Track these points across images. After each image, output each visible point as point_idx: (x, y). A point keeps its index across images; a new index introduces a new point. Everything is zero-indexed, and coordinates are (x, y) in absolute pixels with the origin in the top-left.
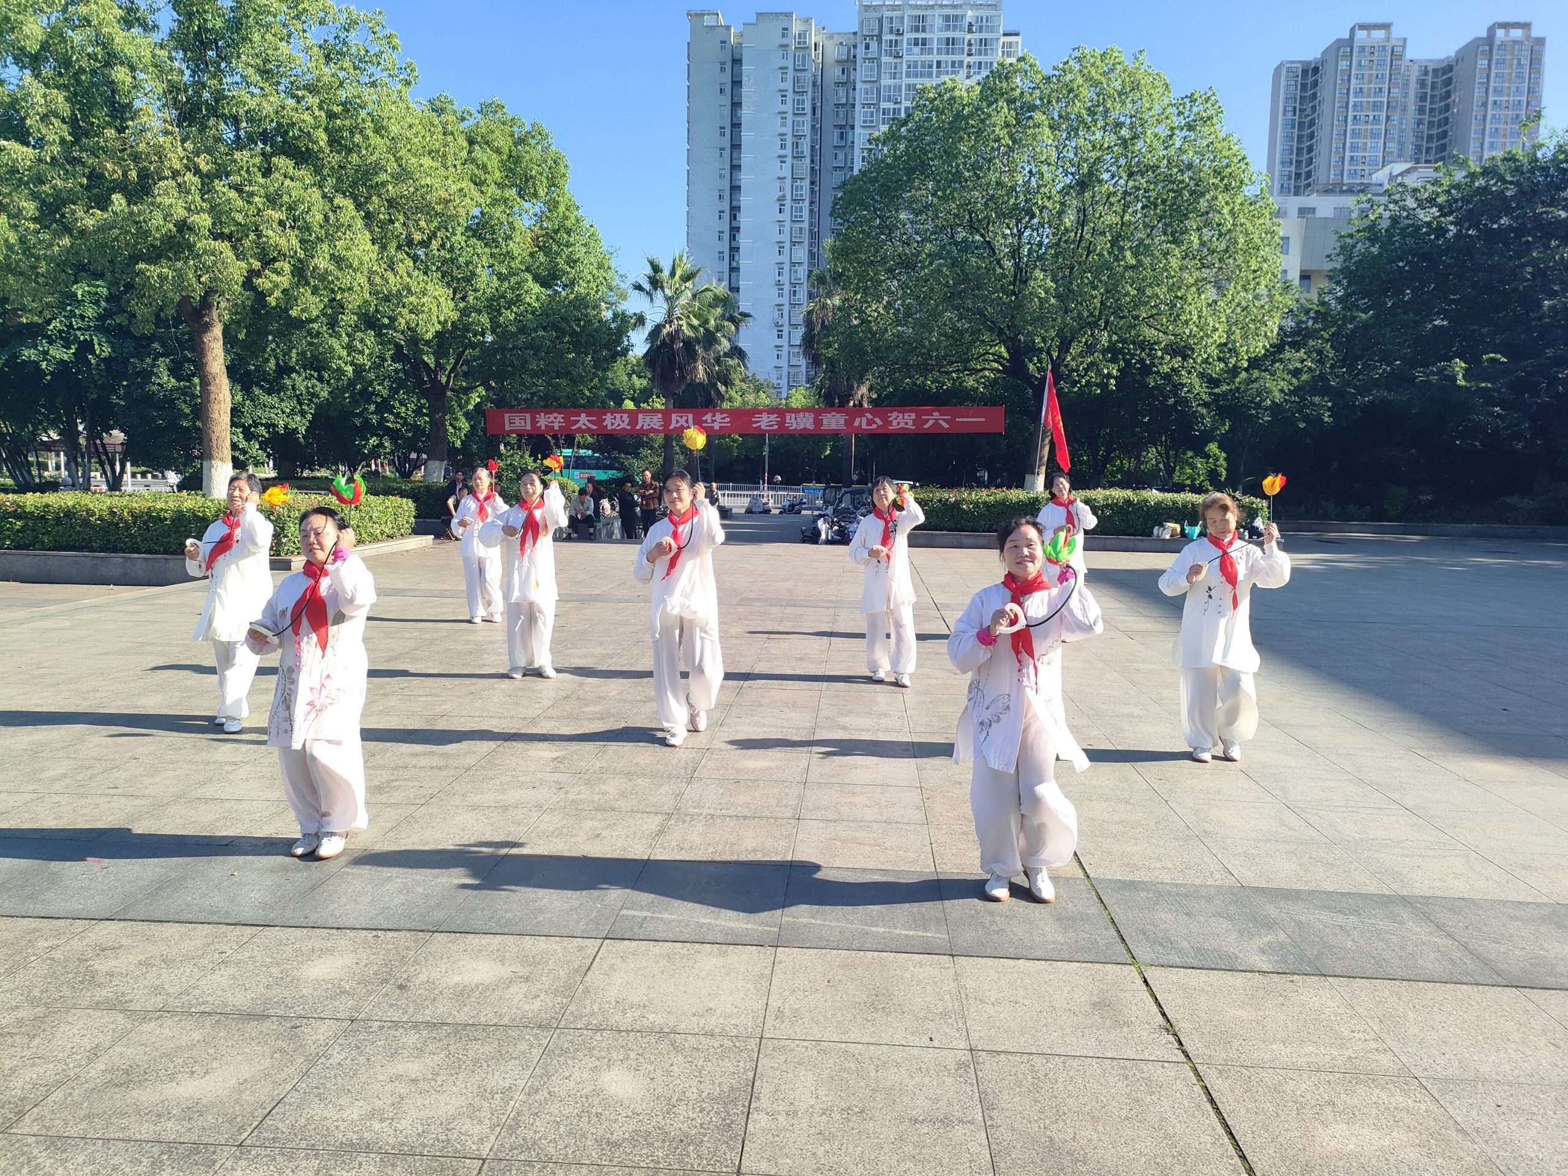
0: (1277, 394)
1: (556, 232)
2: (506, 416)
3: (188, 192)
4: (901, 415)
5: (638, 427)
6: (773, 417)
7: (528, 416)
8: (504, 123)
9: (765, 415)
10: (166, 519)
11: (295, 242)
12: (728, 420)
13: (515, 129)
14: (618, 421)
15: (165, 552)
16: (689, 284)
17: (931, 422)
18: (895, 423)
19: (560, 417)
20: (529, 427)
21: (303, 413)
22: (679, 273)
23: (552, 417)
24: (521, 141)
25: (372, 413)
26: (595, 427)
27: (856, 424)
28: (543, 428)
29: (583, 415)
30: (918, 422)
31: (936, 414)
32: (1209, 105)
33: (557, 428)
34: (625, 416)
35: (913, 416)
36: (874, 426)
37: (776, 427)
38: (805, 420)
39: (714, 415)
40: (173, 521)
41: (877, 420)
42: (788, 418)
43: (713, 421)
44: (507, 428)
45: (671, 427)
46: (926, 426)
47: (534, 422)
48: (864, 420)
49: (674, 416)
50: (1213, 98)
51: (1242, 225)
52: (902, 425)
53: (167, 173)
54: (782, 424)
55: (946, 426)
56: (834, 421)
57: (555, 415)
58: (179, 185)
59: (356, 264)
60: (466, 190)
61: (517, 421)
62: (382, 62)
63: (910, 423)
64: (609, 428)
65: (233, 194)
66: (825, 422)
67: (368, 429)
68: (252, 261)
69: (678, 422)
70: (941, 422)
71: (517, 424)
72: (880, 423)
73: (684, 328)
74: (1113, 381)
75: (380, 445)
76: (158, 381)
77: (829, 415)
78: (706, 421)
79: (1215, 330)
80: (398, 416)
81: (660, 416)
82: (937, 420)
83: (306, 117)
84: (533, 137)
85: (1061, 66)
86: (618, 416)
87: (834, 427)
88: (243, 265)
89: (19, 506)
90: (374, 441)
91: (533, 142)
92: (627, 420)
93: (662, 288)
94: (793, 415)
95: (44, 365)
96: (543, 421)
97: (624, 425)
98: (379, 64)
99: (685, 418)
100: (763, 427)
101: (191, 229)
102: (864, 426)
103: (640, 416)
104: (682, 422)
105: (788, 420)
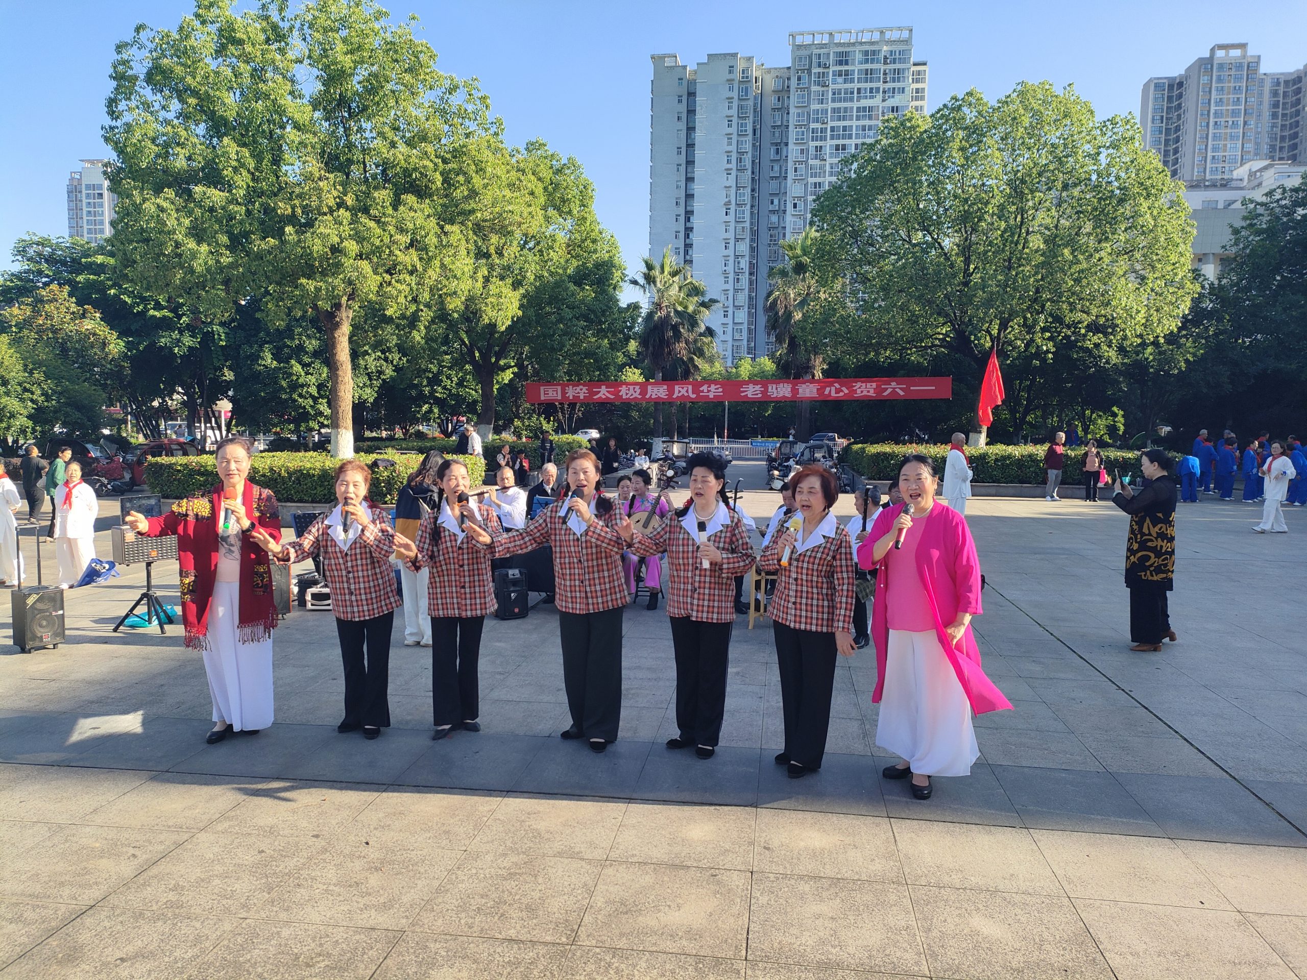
0: (1183, 364)
1: (583, 241)
2: (542, 388)
3: (341, 224)
4: (864, 385)
5: (647, 397)
6: (758, 387)
7: (559, 388)
8: (546, 158)
9: (751, 386)
10: (314, 475)
11: (416, 259)
12: (721, 390)
13: (554, 162)
14: (632, 391)
15: (312, 502)
16: (676, 279)
17: (889, 391)
18: (859, 391)
19: (585, 389)
20: (559, 397)
21: (371, 386)
22: (667, 269)
23: (578, 389)
24: (559, 171)
25: (425, 386)
26: (612, 397)
27: (827, 392)
28: (571, 398)
29: (603, 387)
30: (879, 390)
31: (894, 384)
32: (1128, 127)
33: (582, 397)
34: (637, 387)
35: (874, 385)
36: (841, 394)
37: (760, 395)
38: (784, 389)
39: (709, 387)
40: (320, 477)
41: (843, 389)
42: (770, 388)
43: (709, 391)
44: (542, 398)
45: (675, 396)
46: (885, 394)
47: (564, 393)
48: (833, 389)
49: (677, 387)
50: (1132, 121)
51: (1162, 226)
52: (865, 393)
53: (325, 210)
54: (765, 392)
55: (902, 393)
56: (808, 390)
57: (581, 387)
58: (335, 220)
59: (459, 275)
60: (534, 213)
61: (550, 392)
62: (478, 118)
63: (872, 391)
64: (624, 397)
65: (372, 224)
66: (800, 391)
67: (421, 399)
68: (384, 275)
69: (680, 392)
70: (897, 390)
71: (550, 395)
72: (846, 391)
73: (672, 314)
74: (1050, 356)
75: (430, 411)
76: (263, 363)
77: (804, 386)
78: (703, 391)
79: (1138, 312)
80: (445, 388)
81: (666, 387)
82: (894, 388)
83: (427, 163)
84: (569, 168)
85: (1004, 99)
86: (631, 387)
87: (808, 395)
88: (379, 278)
89: (202, 466)
90: (425, 408)
91: (567, 171)
92: (638, 391)
93: (654, 282)
94: (774, 386)
95: (176, 351)
96: (571, 392)
97: (637, 395)
98: (476, 119)
99: (685, 389)
100: (750, 396)
101: (340, 251)
102: (833, 394)
103: (649, 387)
104: (683, 392)
105: (770, 390)
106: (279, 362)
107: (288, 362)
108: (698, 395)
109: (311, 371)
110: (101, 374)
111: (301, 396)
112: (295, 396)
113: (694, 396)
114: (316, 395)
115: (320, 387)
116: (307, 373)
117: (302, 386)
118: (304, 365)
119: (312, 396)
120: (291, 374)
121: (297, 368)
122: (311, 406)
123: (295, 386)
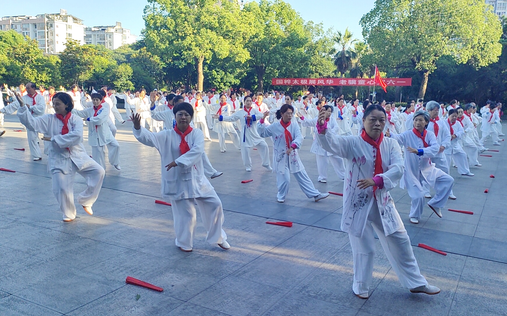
2: (277, 80)
5: (309, 84)
6: (345, 81)
7: (282, 80)
9: (343, 80)
12: (333, 81)
14: (304, 82)
17: (390, 83)
19: (290, 80)
20: (282, 83)
23: (288, 81)
26: (298, 83)
27: (368, 83)
28: (286, 83)
29: (296, 80)
31: (391, 80)
33: (289, 83)
34: (306, 80)
36: (373, 84)
37: (346, 84)
38: (354, 82)
39: (329, 80)
41: (374, 82)
43: (329, 82)
44: (277, 83)
45: (318, 84)
48: (370, 82)
49: (319, 80)
54: (347, 83)
55: (394, 84)
56: (361, 82)
61: (279, 81)
64: (302, 83)
69: (319, 82)
70: (392, 83)
78: (327, 82)
81: (315, 80)
86: (304, 80)
87: (361, 84)
92: (307, 82)
94: (350, 80)
96: (286, 81)
100: (342, 84)
102: (370, 84)
103: (310, 80)
104: (321, 82)
105: (349, 82)
106: (210, 71)
107: (212, 71)
108: (325, 84)
109: (219, 74)
110: (155, 74)
111: (215, 82)
112: (213, 82)
113: (324, 84)
114: (220, 81)
115: (222, 79)
116: (218, 74)
117: (216, 78)
118: (217, 72)
119: (219, 82)
120: (213, 74)
121: (214, 72)
122: (219, 85)
123: (214, 78)
